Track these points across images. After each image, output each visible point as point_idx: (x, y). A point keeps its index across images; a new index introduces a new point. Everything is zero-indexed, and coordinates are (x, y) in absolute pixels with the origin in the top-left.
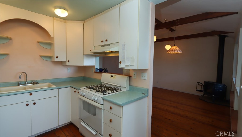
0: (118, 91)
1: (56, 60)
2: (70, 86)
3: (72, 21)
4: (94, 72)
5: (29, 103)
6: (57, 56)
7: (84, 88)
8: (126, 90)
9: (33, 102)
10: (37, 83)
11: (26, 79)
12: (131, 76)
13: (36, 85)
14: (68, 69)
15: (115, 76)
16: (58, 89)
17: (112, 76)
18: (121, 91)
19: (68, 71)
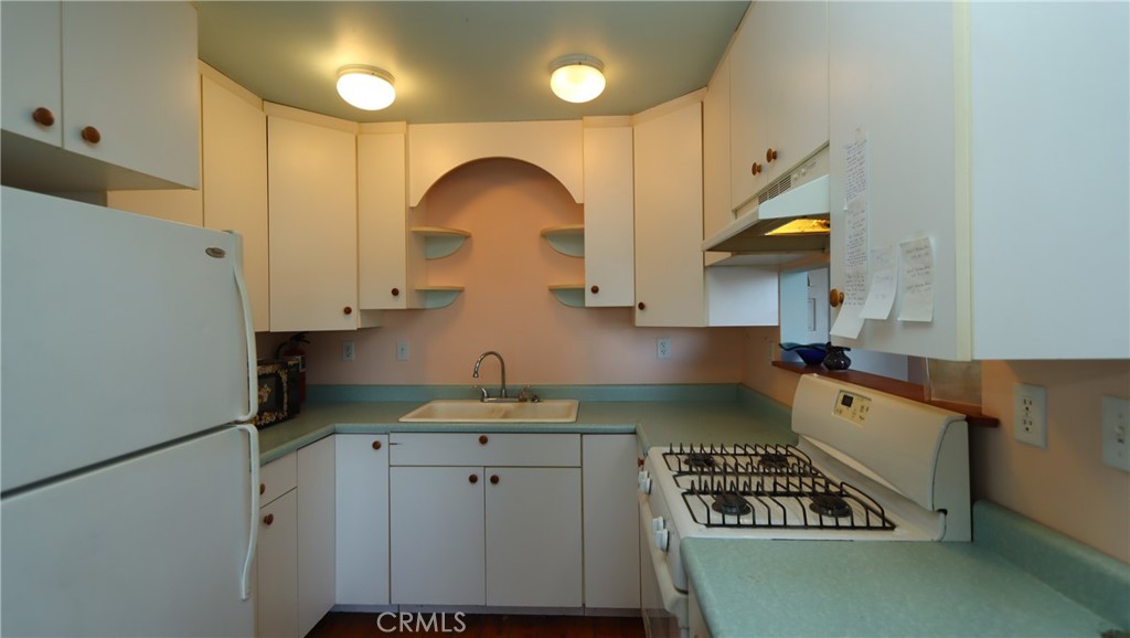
0: (868, 527)
1: (591, 300)
2: (631, 427)
3: (657, 107)
4: (774, 364)
5: (478, 472)
6: (594, 284)
7: (667, 450)
8: (936, 538)
9: (490, 472)
10: (535, 398)
11: (503, 381)
12: (994, 423)
13: (529, 404)
14: (660, 341)
15: (865, 403)
16: (582, 434)
17: (847, 401)
18: (888, 526)
19: (661, 355)
